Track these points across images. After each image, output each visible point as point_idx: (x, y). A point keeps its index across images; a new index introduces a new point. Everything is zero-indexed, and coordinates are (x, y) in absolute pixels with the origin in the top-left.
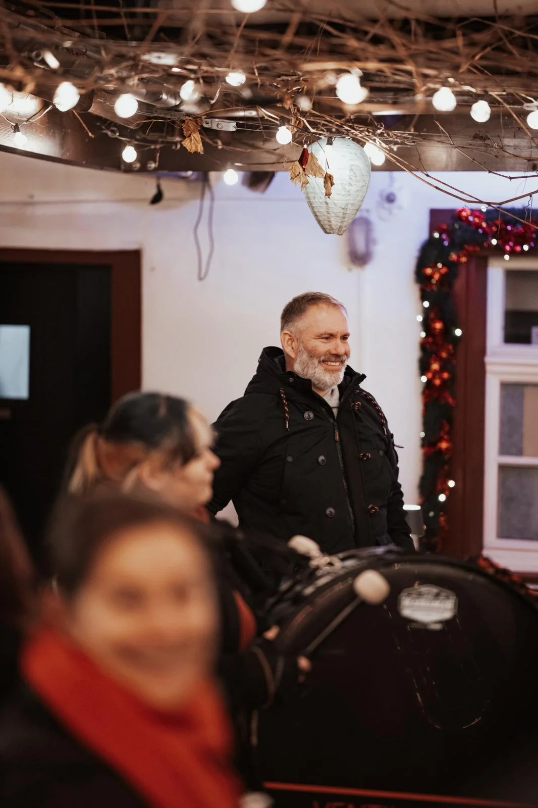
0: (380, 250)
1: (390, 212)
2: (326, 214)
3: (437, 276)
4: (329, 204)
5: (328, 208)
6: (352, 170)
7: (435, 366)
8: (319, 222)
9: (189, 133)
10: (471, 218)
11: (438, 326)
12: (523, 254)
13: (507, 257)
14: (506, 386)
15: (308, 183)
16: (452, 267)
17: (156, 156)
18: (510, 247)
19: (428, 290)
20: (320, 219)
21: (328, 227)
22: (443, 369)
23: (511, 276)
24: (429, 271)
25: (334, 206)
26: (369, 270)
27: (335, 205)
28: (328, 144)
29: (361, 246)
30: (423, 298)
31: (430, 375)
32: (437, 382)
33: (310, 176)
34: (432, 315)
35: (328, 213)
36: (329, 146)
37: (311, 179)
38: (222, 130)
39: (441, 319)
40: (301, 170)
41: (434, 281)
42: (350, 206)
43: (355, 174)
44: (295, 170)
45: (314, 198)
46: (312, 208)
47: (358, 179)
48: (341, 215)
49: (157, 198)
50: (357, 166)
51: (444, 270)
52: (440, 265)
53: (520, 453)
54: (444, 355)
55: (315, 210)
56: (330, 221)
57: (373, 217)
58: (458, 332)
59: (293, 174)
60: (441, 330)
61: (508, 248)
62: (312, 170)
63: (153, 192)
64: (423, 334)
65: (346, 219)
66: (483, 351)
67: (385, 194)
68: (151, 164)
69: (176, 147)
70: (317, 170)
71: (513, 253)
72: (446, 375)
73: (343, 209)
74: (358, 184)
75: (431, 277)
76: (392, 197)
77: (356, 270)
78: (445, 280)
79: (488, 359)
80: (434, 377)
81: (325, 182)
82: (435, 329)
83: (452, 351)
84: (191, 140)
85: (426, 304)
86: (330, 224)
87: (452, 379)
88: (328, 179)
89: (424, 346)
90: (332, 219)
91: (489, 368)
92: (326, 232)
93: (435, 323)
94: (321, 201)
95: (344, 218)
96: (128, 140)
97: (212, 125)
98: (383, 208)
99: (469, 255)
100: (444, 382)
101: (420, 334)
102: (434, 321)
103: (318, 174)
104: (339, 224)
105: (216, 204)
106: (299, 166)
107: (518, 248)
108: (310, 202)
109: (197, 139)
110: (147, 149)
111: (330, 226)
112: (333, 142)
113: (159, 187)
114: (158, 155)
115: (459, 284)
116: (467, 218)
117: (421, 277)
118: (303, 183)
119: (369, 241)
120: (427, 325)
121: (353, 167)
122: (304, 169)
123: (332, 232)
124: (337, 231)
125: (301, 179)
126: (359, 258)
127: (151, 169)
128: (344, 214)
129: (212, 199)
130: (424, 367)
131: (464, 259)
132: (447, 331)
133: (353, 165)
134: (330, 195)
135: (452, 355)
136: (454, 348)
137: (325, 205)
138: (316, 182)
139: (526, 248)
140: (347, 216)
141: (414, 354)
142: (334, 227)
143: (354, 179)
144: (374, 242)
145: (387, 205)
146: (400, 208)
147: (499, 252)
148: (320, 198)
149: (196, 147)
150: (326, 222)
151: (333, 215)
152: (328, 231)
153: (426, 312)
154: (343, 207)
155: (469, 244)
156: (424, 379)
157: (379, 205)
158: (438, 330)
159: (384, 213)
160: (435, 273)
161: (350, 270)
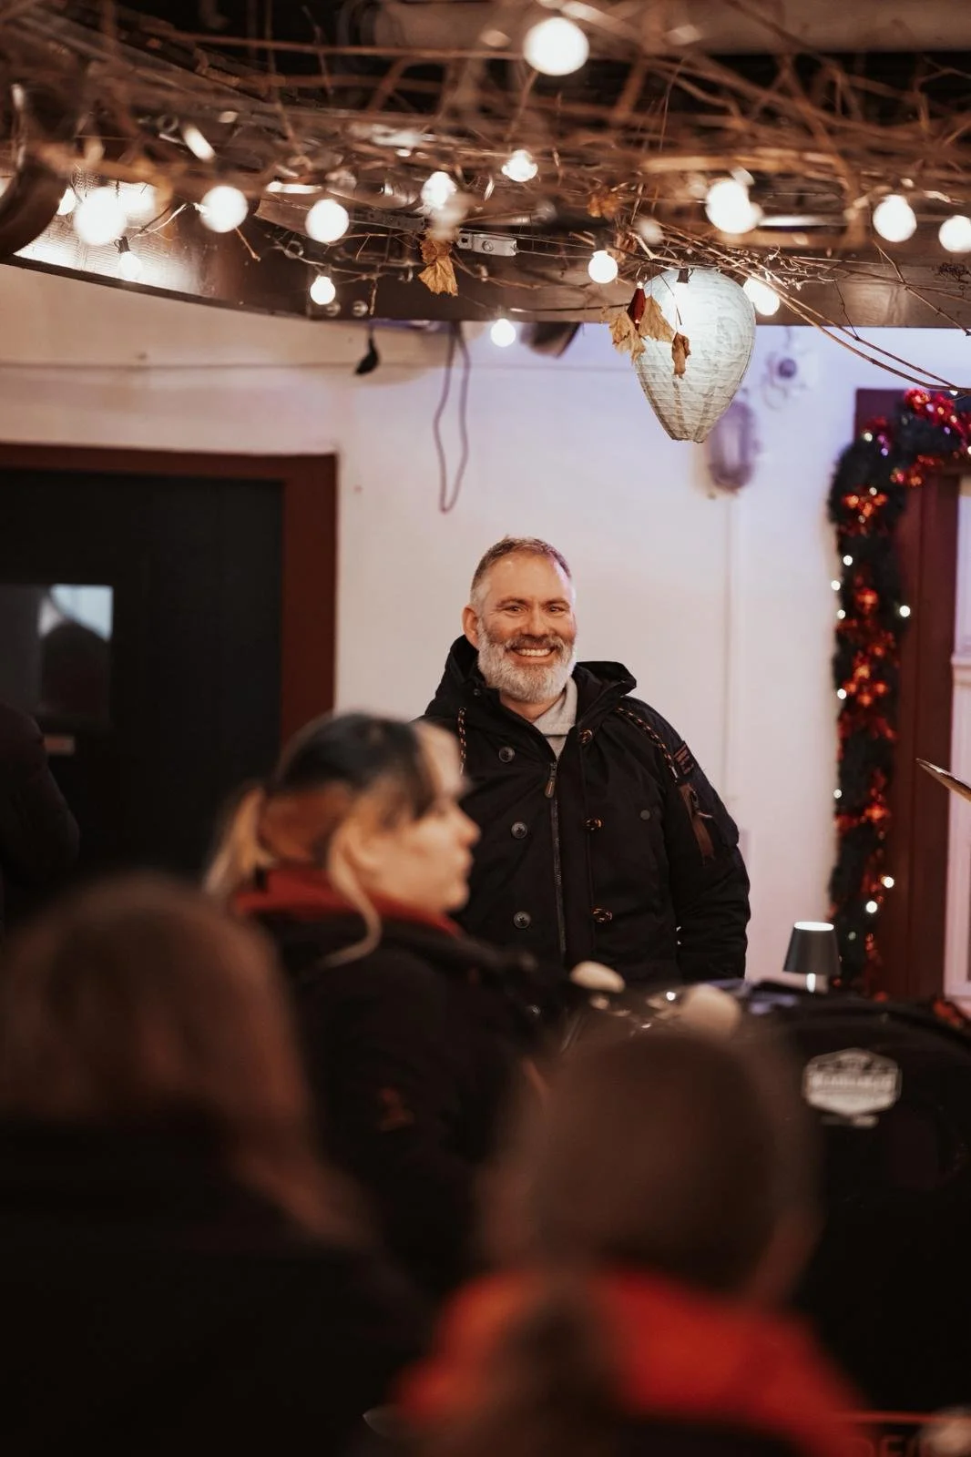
0: (766, 462)
1: (785, 393)
2: (674, 404)
3: (868, 510)
4: (680, 388)
5: (678, 394)
6: (722, 327)
7: (863, 672)
8: (662, 418)
9: (433, 258)
10: (930, 408)
11: (869, 599)
15: (643, 352)
16: (895, 493)
17: (371, 295)
19: (852, 534)
20: (665, 413)
21: (678, 429)
22: (875, 677)
24: (853, 501)
25: (689, 391)
26: (746, 493)
27: (691, 389)
28: (679, 281)
29: (732, 454)
30: (842, 550)
31: (853, 687)
32: (866, 700)
33: (647, 338)
34: (859, 580)
35: (678, 402)
36: (682, 284)
37: (650, 343)
38: (492, 253)
39: (874, 589)
40: (632, 327)
41: (862, 519)
42: (717, 390)
43: (727, 334)
44: (621, 327)
45: (654, 376)
46: (650, 394)
47: (733, 343)
48: (702, 407)
49: (368, 364)
50: (732, 320)
51: (881, 500)
52: (873, 491)
54: (879, 652)
55: (655, 398)
56: (680, 418)
57: (755, 403)
58: (905, 611)
59: (618, 335)
60: (872, 605)
62: (651, 328)
63: (361, 352)
64: (842, 614)
65: (710, 415)
66: (949, 646)
67: (777, 361)
68: (359, 305)
69: (407, 276)
70: (660, 328)
72: (881, 688)
73: (705, 396)
74: (733, 352)
75: (857, 511)
76: (788, 367)
77: (723, 497)
78: (884, 518)
79: (957, 660)
80: (859, 692)
81: (675, 350)
82: (863, 604)
83: (893, 645)
84: (436, 272)
85: (848, 560)
86: (681, 422)
87: (893, 694)
88: (680, 345)
89: (843, 635)
90: (685, 415)
91: (959, 676)
92: (674, 437)
93: (864, 594)
94: (666, 381)
95: (706, 412)
96: (321, 264)
97: (473, 245)
98: (773, 385)
99: (925, 472)
100: (877, 699)
101: (836, 614)
102: (862, 590)
103: (661, 334)
104: (697, 423)
105: (473, 374)
106: (629, 320)
108: (646, 383)
109: (447, 269)
110: (353, 281)
111: (681, 426)
112: (690, 278)
113: (371, 343)
114: (375, 292)
115: (908, 525)
116: (923, 406)
117: (838, 511)
118: (635, 351)
119: (747, 444)
120: (847, 597)
121: (724, 322)
122: (637, 327)
123: (685, 436)
124: (693, 436)
125: (630, 343)
126: (728, 476)
127: (359, 315)
128: (707, 404)
129: (467, 366)
130: (842, 673)
131: (916, 481)
132: (886, 609)
133: (724, 318)
134: (683, 372)
135: (893, 652)
136: (897, 639)
137: (674, 389)
138: (659, 350)
140: (712, 408)
141: (822, 649)
142: (688, 428)
143: (725, 343)
144: (757, 446)
145: (779, 381)
146: (803, 386)
148: (665, 376)
149: (445, 283)
150: (674, 420)
151: (687, 406)
152: (678, 435)
153: (847, 573)
154: (705, 392)
155: (926, 453)
156: (842, 694)
157: (766, 380)
158: (868, 607)
159: (774, 395)
160: (864, 505)
161: (712, 497)
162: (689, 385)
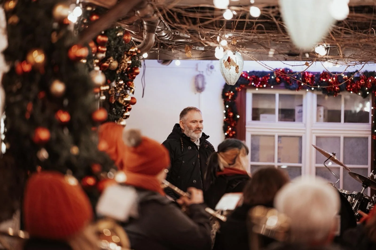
0: (207, 86)
1: (211, 72)
2: (229, 78)
7: (230, 129)
9: (188, 51)
11: (231, 114)
12: (263, 88)
13: (257, 89)
14: (253, 136)
16: (236, 92)
18: (258, 85)
19: (227, 101)
20: (227, 80)
22: (232, 130)
23: (254, 95)
24: (227, 94)
25: (232, 75)
26: (203, 93)
29: (200, 85)
30: (225, 104)
31: (228, 133)
32: (231, 135)
33: (231, 66)
35: (230, 78)
37: (232, 67)
38: (200, 50)
39: (232, 112)
41: (230, 98)
43: (240, 64)
45: (225, 72)
46: (224, 76)
48: (235, 78)
50: (241, 62)
51: (233, 94)
52: (232, 92)
53: (258, 161)
54: (233, 125)
55: (225, 77)
56: (230, 81)
57: (205, 74)
58: (238, 117)
59: (226, 65)
60: (232, 116)
61: (257, 86)
62: (232, 64)
64: (225, 118)
65: (236, 80)
66: (245, 124)
67: (210, 66)
70: (234, 64)
71: (259, 88)
72: (234, 132)
73: (236, 76)
75: (228, 96)
76: (212, 67)
77: (198, 94)
78: (234, 97)
79: (247, 126)
80: (230, 133)
81: (236, 68)
82: (230, 115)
84: (188, 53)
85: (227, 106)
87: (236, 134)
89: (225, 122)
90: (231, 80)
91: (247, 130)
95: (235, 79)
97: (195, 48)
98: (209, 70)
99: (241, 88)
100: (233, 135)
102: (229, 113)
103: (234, 65)
104: (234, 82)
107: (261, 86)
108: (224, 74)
109: (190, 53)
111: (231, 82)
112: (236, 53)
115: (238, 99)
117: (224, 96)
118: (230, 69)
119: (204, 83)
120: (226, 115)
122: (229, 64)
125: (229, 67)
126: (200, 89)
128: (236, 78)
130: (225, 129)
131: (240, 90)
132: (234, 116)
134: (238, 72)
135: (235, 125)
136: (236, 123)
137: (230, 75)
139: (265, 86)
140: (236, 79)
141: (221, 125)
144: (205, 83)
145: (210, 70)
146: (215, 71)
147: (254, 87)
148: (228, 72)
149: (190, 56)
150: (229, 81)
151: (232, 78)
153: (226, 109)
154: (235, 76)
155: (243, 84)
156: (226, 134)
157: (207, 69)
158: (231, 116)
159: (209, 73)
160: (229, 95)
161: (195, 94)
162: (233, 75)
